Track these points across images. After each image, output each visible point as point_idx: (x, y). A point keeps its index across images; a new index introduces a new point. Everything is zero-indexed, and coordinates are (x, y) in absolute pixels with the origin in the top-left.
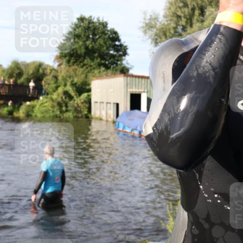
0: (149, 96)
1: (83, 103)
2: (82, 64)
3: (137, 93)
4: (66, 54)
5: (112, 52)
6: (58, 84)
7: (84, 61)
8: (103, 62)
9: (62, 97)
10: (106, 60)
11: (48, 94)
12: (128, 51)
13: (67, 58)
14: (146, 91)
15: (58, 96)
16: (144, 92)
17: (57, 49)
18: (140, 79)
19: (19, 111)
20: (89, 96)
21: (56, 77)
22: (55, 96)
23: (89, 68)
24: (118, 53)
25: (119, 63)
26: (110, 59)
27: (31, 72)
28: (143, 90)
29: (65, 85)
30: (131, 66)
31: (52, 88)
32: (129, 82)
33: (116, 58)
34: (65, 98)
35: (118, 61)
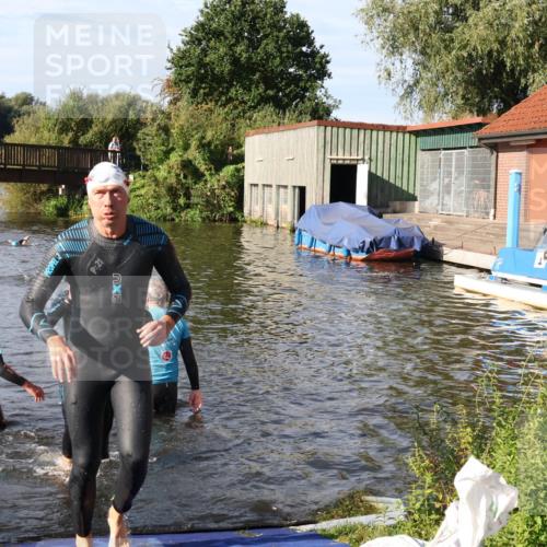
0: (373, 171)
1: (224, 187)
2: (224, 98)
3: (348, 162)
4: (188, 77)
5: (291, 70)
6: (171, 145)
7: (228, 91)
8: (271, 92)
9: (178, 175)
10: (280, 90)
11: (146, 168)
12: (330, 67)
13: (191, 85)
14: (367, 158)
15: (169, 172)
16: (363, 160)
17: (169, 65)
18: (355, 132)
19: (81, 207)
20: (238, 170)
21: (166, 130)
22: (162, 173)
23: (240, 108)
24: (306, 72)
25: (307, 94)
26: (288, 85)
27: (110, 117)
28: (360, 157)
29: (186, 147)
30: (335, 101)
31: (157, 154)
32: (328, 138)
33: (302, 84)
34: (185, 177)
35: (305, 90)
